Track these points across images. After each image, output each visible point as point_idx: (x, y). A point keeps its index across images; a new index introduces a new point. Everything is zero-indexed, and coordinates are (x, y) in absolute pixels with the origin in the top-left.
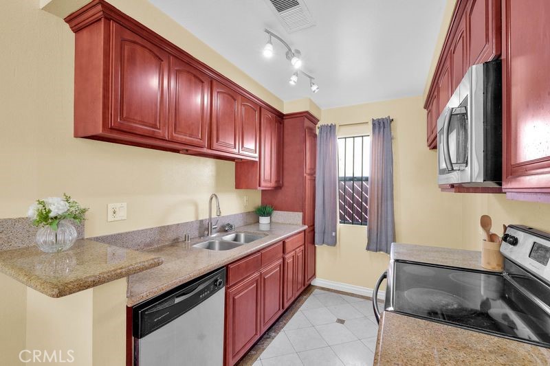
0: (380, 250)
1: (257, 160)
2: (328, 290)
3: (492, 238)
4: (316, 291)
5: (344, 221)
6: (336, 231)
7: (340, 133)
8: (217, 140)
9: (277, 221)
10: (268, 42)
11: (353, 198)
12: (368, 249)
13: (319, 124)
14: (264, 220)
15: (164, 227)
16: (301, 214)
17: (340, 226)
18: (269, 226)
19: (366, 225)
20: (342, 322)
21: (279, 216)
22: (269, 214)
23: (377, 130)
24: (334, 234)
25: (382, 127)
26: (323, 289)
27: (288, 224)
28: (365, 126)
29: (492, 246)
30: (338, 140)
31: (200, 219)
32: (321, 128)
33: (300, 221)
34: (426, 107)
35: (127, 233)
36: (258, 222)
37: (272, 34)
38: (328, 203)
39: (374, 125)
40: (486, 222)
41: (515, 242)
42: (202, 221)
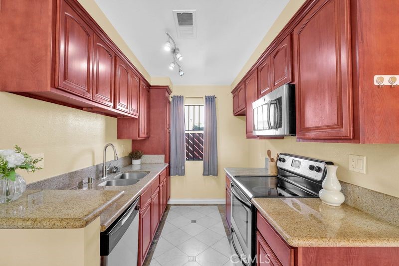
0: (211, 174)
1: (137, 117)
2: (179, 205)
3: (272, 160)
4: (172, 207)
5: (189, 158)
6: (184, 166)
7: (186, 102)
8: (119, 102)
9: (146, 162)
10: (167, 42)
11: (194, 141)
12: (204, 175)
13: (172, 95)
14: (136, 162)
15: (72, 173)
16: (163, 156)
17: (186, 161)
18: (140, 166)
19: (202, 160)
20: (195, 221)
21: (146, 158)
22: (139, 158)
23: (208, 102)
24: (183, 167)
25: (211, 100)
26: (175, 205)
27: (155, 163)
28: (201, 99)
29: (273, 164)
30: (184, 106)
31: (96, 164)
32: (174, 98)
33: (163, 161)
34: (233, 92)
35: (45, 181)
36: (131, 164)
37: (170, 37)
38: (178, 147)
39: (206, 99)
40: (269, 153)
41: (284, 161)
42: (97, 166)
